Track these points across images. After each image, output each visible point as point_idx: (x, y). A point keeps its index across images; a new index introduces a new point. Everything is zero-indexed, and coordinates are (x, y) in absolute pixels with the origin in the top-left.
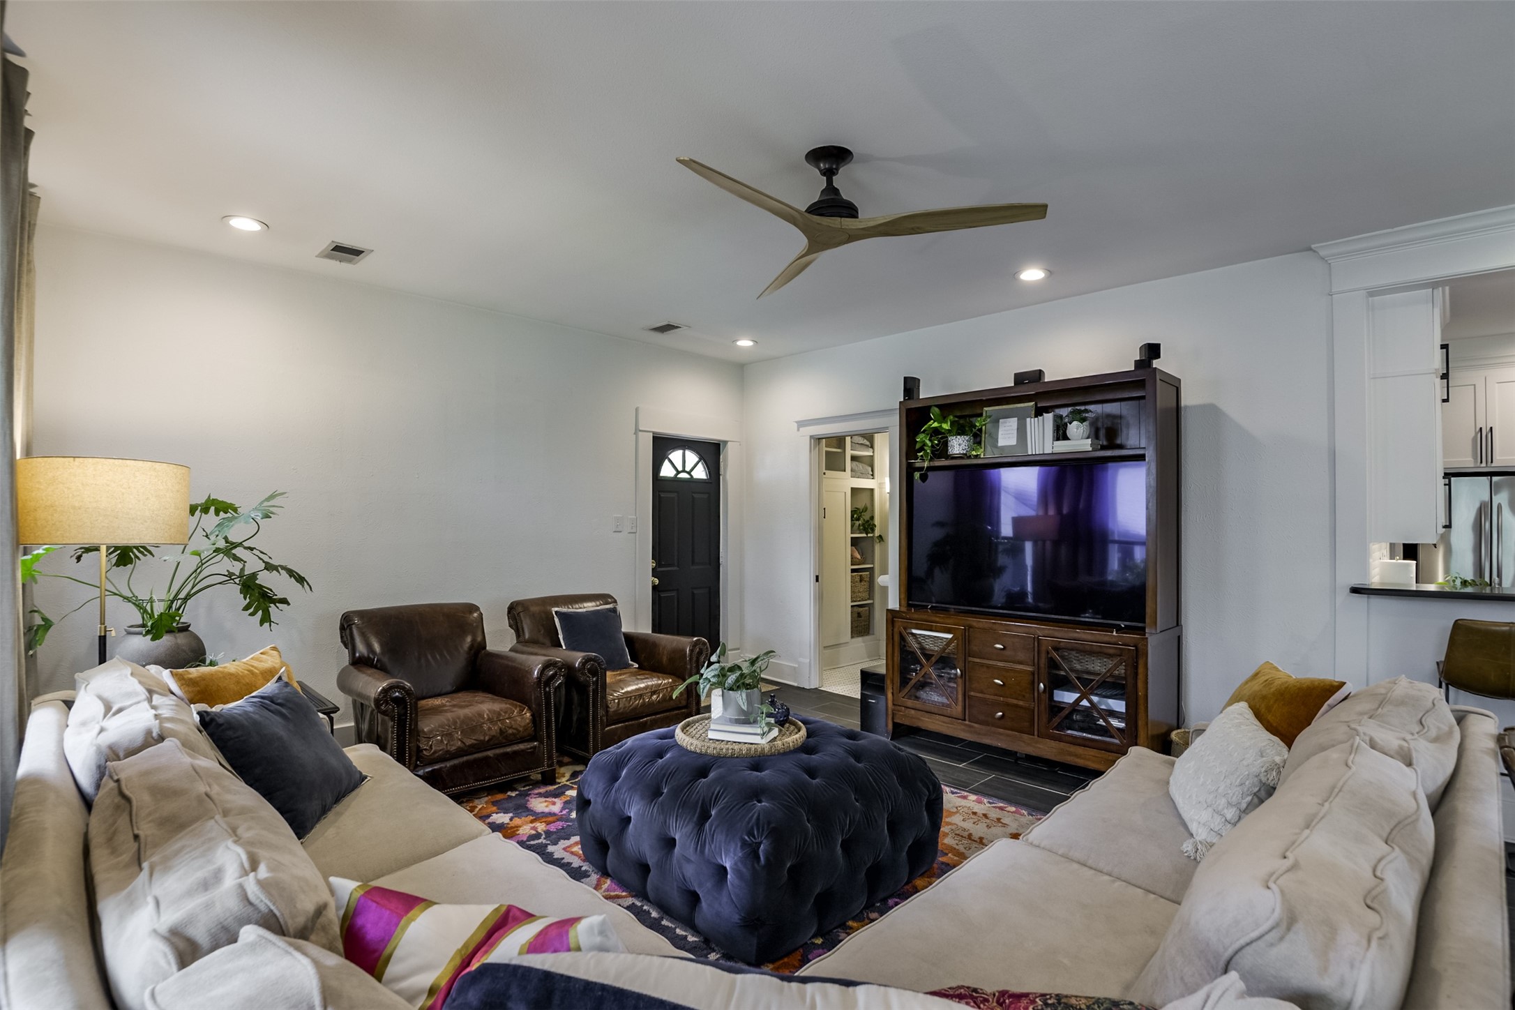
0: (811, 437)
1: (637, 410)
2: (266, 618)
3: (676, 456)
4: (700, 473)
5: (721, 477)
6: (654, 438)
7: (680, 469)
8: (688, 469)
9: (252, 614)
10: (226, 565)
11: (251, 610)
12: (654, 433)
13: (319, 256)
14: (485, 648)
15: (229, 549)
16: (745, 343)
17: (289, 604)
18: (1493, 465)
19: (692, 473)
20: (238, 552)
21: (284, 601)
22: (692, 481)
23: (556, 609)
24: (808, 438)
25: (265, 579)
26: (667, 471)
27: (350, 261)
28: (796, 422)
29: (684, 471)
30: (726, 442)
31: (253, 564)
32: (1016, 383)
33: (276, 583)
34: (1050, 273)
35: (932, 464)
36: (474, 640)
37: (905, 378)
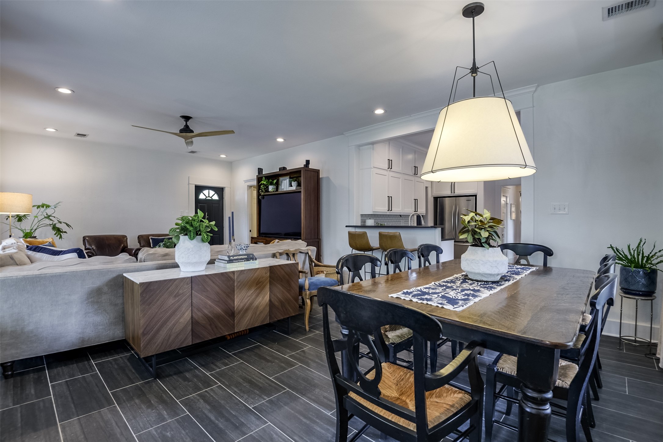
0: (248, 186)
1: (189, 177)
2: (61, 237)
3: (206, 192)
4: (216, 197)
5: (224, 199)
6: (195, 186)
7: (207, 196)
8: (210, 196)
9: (57, 236)
10: (48, 222)
11: (57, 235)
12: (195, 184)
13: (74, 136)
14: (128, 247)
15: (48, 217)
16: (223, 156)
17: (67, 233)
18: (455, 194)
19: (212, 197)
20: (51, 218)
21: (65, 232)
22: (212, 200)
23: (151, 237)
24: (247, 186)
25: (58, 225)
26: (202, 196)
27: (84, 137)
28: (244, 181)
29: (209, 197)
30: (225, 187)
31: (56, 222)
32: (280, 170)
33: (63, 227)
34: (285, 140)
35: (265, 194)
36: (124, 245)
37: (258, 168)
